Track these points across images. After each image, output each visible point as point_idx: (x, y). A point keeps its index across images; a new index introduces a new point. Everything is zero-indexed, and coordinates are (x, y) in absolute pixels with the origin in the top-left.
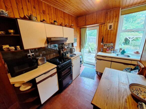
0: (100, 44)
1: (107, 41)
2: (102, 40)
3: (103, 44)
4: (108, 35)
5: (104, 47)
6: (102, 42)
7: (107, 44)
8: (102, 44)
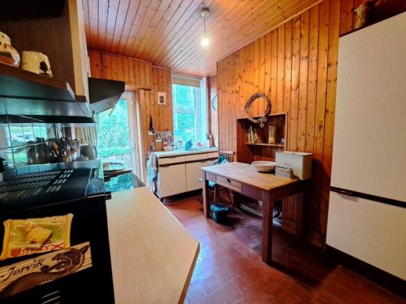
0: (147, 133)
1: (159, 127)
2: (149, 125)
3: (153, 133)
4: (159, 114)
5: (157, 141)
6: (151, 128)
7: (162, 133)
8: (150, 133)
